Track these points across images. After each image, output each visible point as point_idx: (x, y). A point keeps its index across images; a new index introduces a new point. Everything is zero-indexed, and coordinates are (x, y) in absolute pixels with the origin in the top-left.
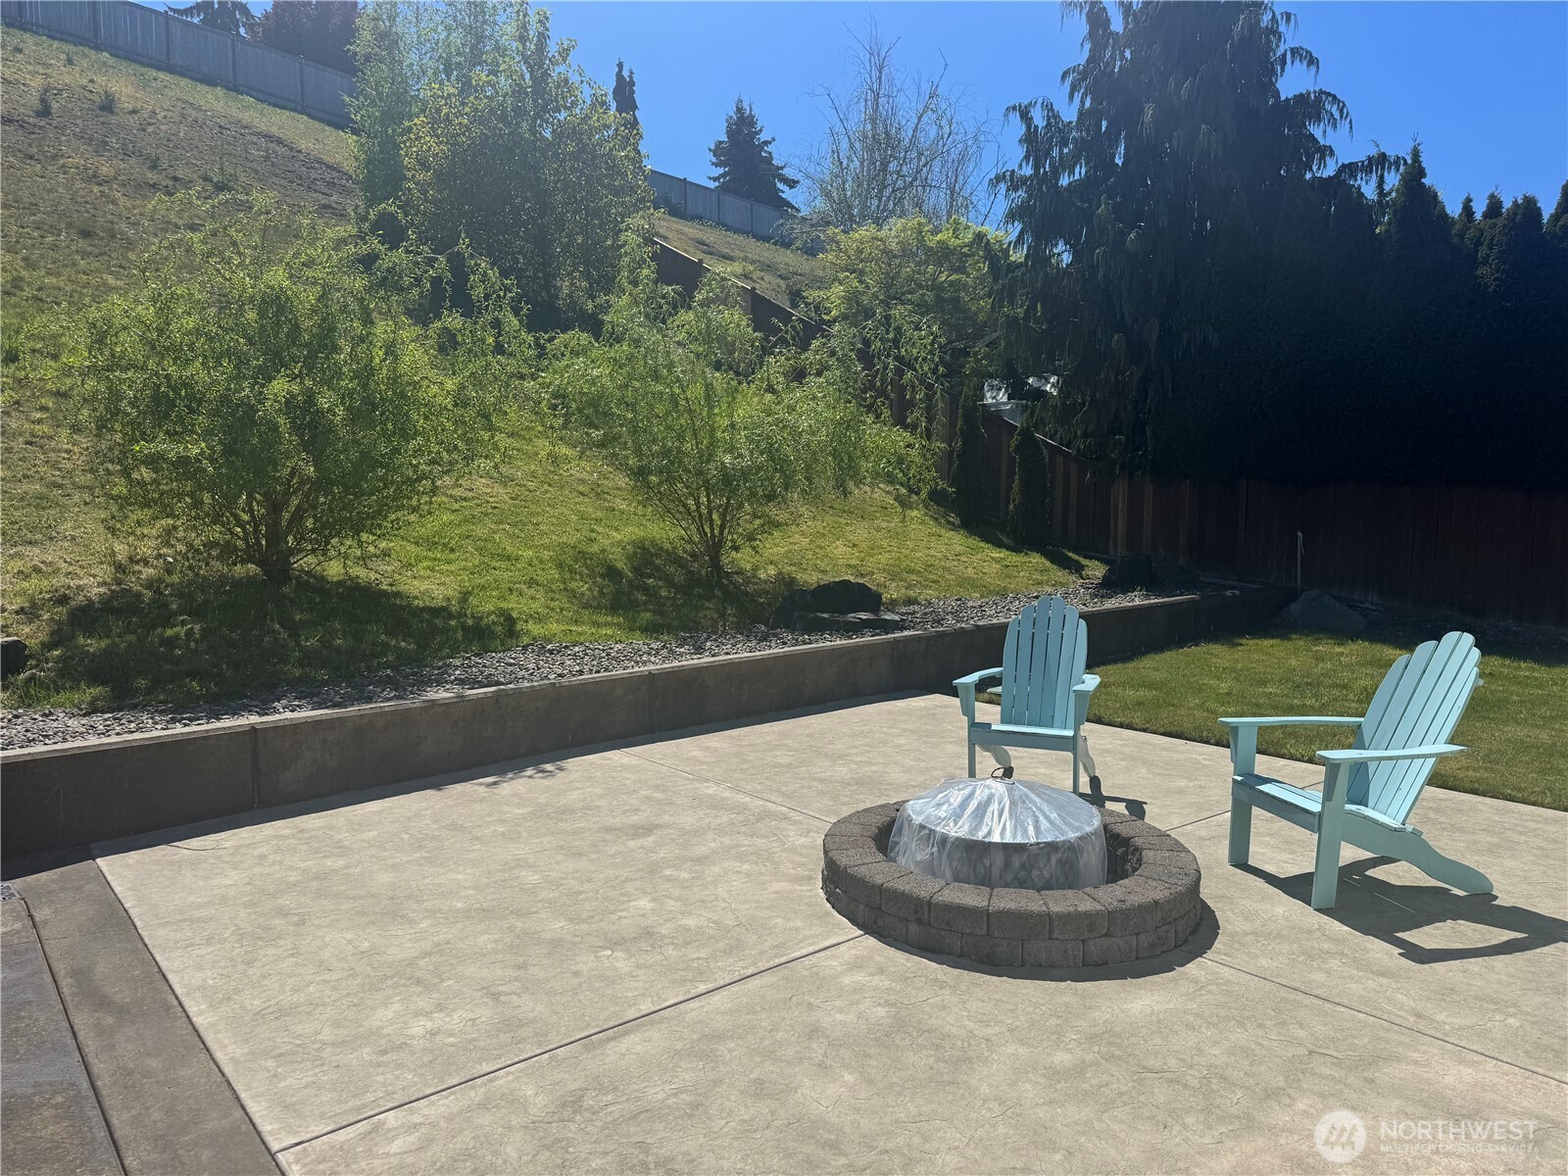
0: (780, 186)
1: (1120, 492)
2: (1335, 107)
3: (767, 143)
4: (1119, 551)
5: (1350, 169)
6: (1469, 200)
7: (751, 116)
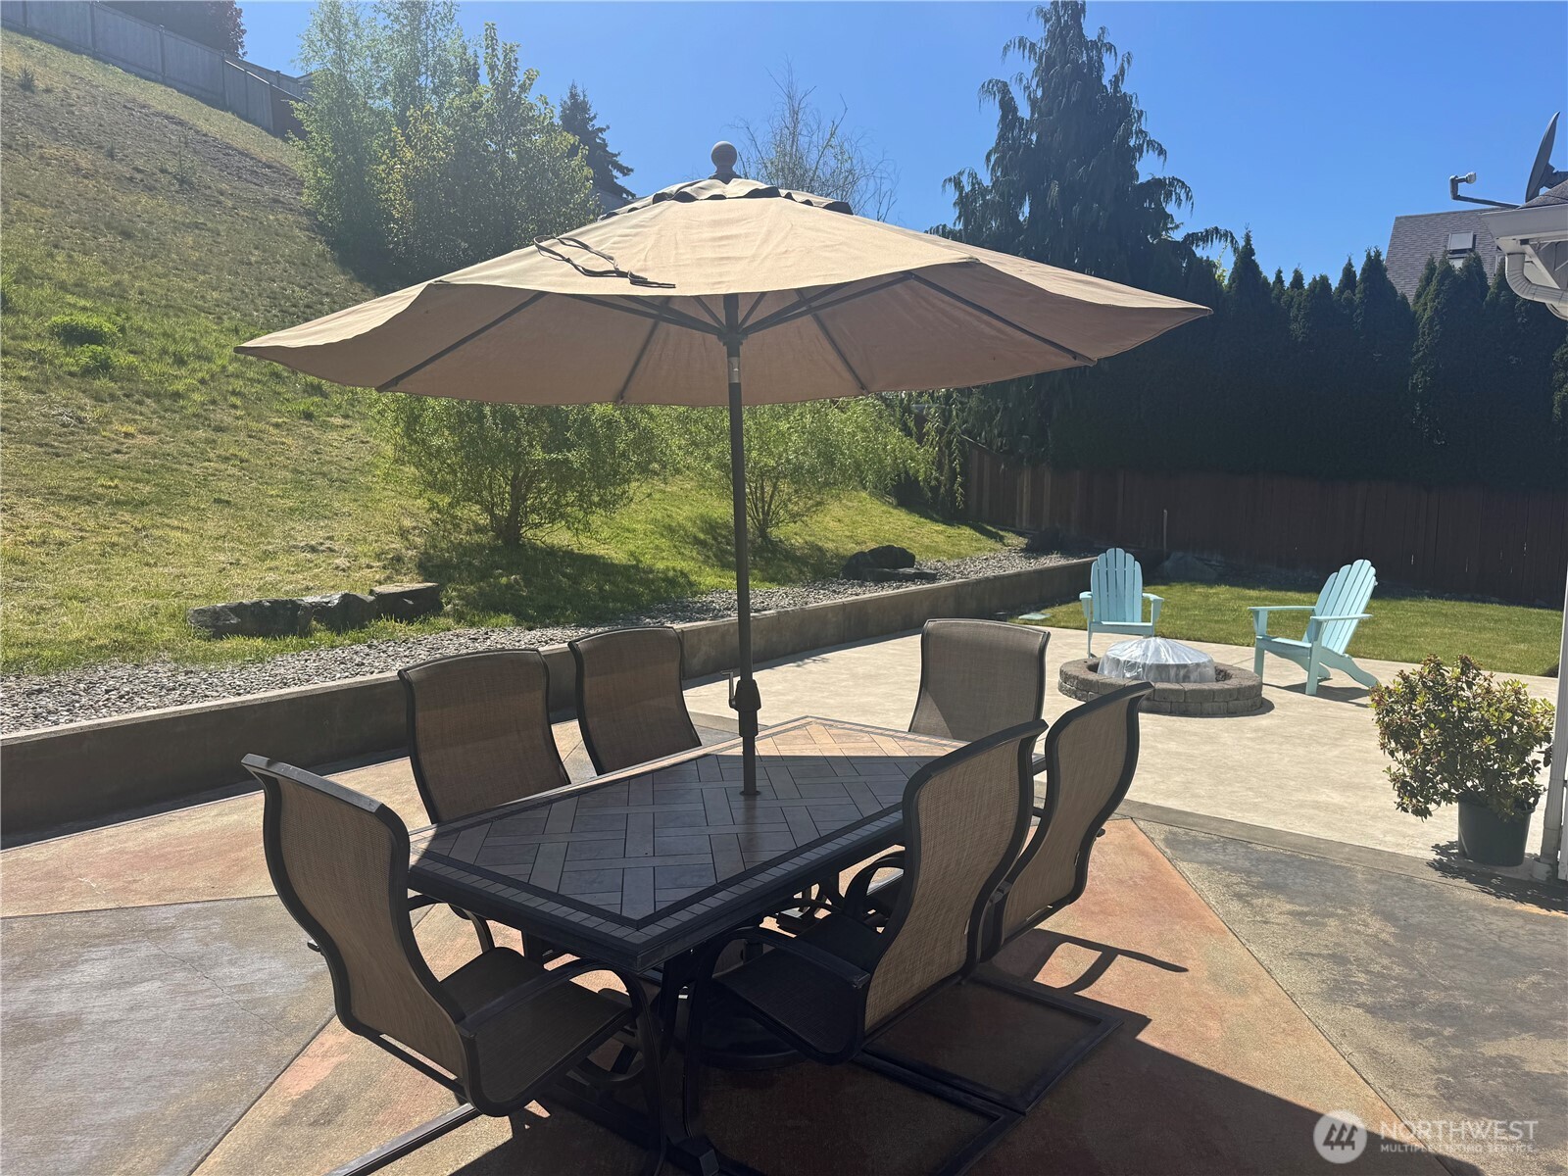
0: (615, 173)
1: (1025, 480)
2: (1183, 190)
3: (601, 130)
4: (1024, 524)
5: (1192, 238)
6: (1280, 272)
7: (584, 103)
